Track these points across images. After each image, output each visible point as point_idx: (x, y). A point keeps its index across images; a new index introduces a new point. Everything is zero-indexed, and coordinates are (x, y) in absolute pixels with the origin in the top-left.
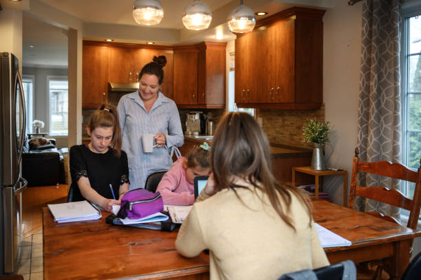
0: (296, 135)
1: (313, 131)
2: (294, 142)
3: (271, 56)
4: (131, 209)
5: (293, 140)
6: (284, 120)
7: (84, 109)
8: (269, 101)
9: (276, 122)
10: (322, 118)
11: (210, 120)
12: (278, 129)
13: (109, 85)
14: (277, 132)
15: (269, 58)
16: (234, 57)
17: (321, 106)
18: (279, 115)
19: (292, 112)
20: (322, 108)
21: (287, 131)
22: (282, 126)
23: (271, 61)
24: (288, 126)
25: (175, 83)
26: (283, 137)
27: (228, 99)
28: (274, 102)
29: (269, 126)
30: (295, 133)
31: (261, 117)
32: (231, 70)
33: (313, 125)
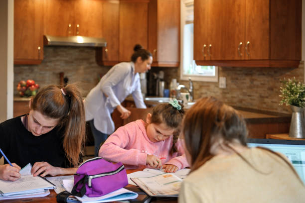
0: (267, 97)
1: (292, 92)
2: (265, 106)
3: (239, 6)
4: (90, 185)
5: (265, 103)
6: (252, 81)
7: (16, 65)
8: (237, 58)
9: (243, 83)
10: (300, 77)
11: (162, 80)
12: (245, 91)
13: (45, 39)
14: (244, 94)
15: (236, 8)
16: (192, 8)
17: (299, 63)
18: (247, 75)
19: (262, 71)
20: (300, 66)
21: (257, 92)
22: (250, 87)
23: (239, 11)
24: (258, 87)
25: (121, 37)
26: (251, 99)
27: (183, 56)
28: (243, 59)
29: (234, 86)
30: (267, 95)
31: (224, 76)
32: (188, 22)
33: (291, 86)
